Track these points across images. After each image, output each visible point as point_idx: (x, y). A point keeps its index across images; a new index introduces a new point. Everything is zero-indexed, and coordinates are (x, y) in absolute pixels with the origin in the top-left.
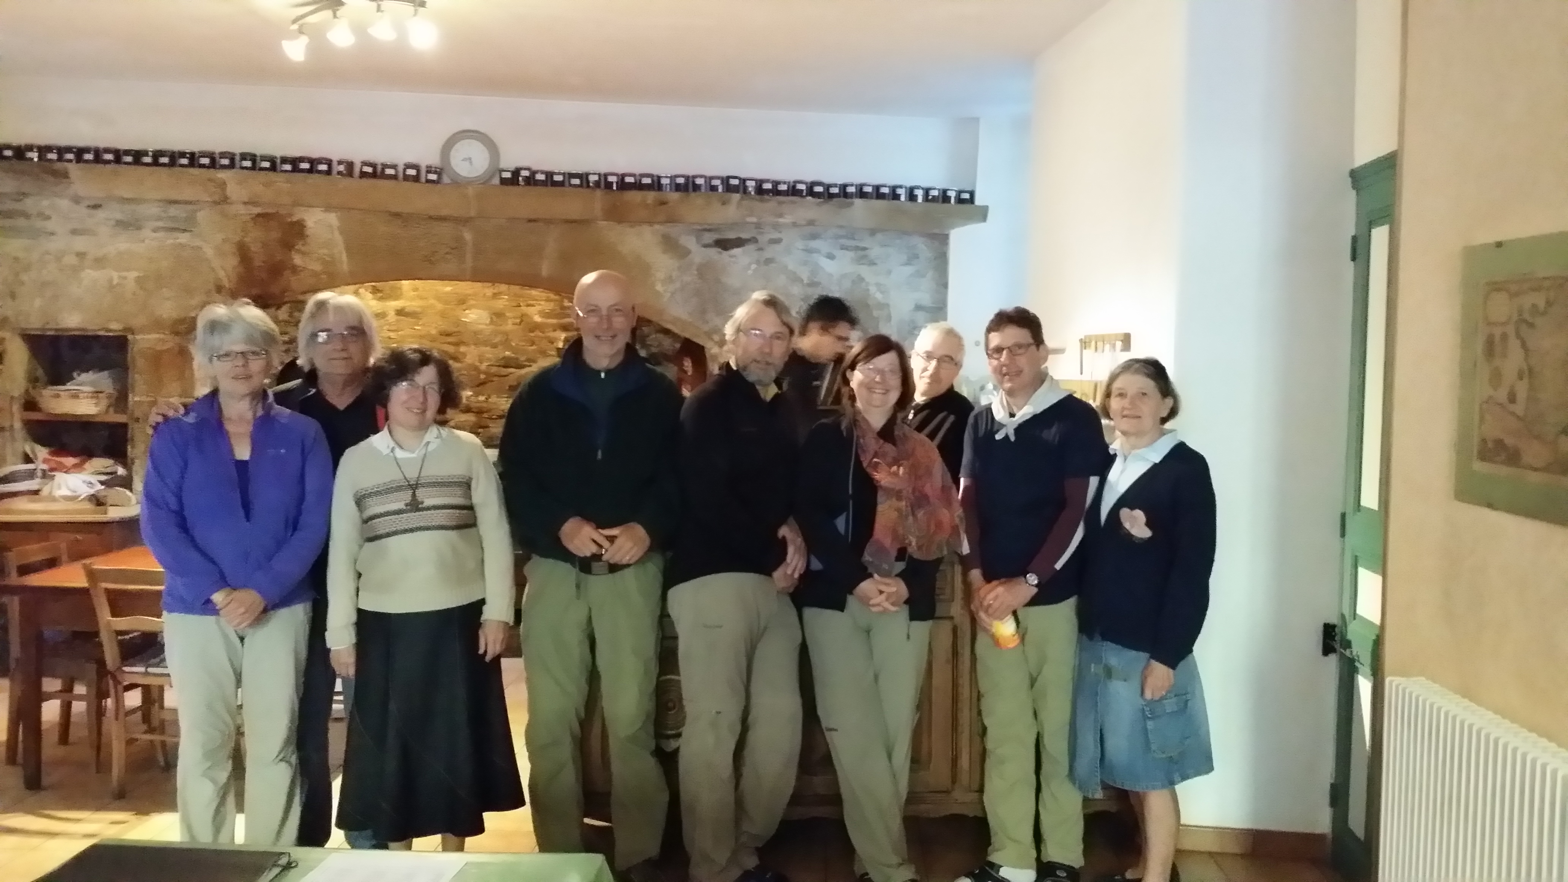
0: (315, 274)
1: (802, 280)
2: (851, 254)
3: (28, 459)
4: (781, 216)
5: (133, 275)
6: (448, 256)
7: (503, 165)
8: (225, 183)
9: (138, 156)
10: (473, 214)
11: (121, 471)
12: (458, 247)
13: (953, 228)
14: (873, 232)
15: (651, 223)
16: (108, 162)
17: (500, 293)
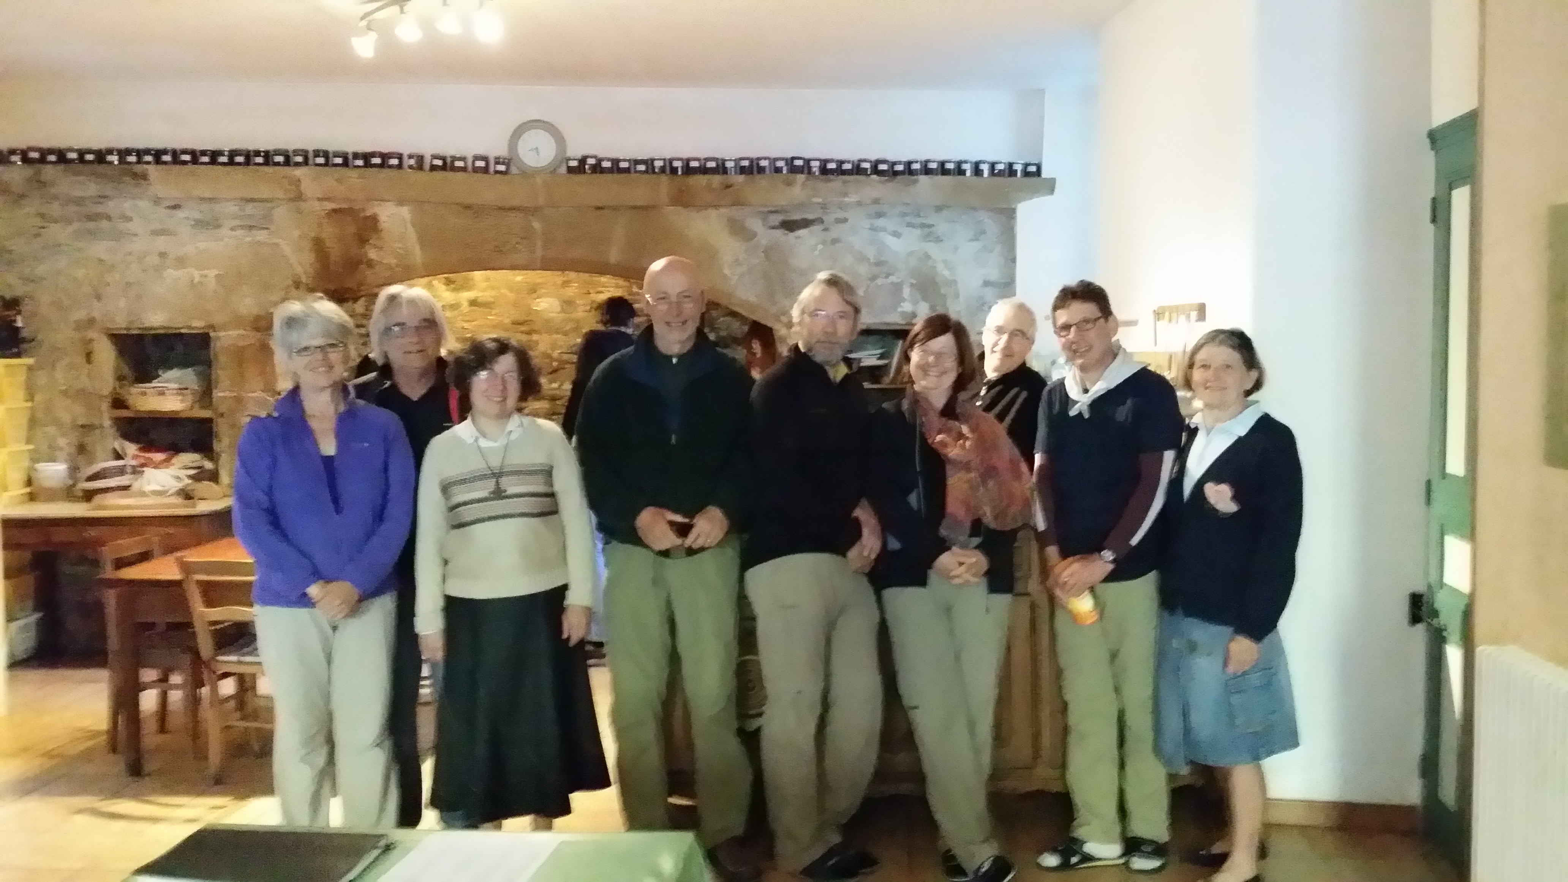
0: (389, 267)
1: (869, 259)
2: (918, 232)
3: (118, 456)
4: (846, 195)
5: (213, 273)
6: (519, 247)
7: (570, 153)
8: (299, 181)
9: (214, 155)
10: (541, 201)
11: (208, 465)
12: (527, 235)
13: (1020, 202)
14: (939, 209)
15: (716, 207)
16: (185, 163)
17: (569, 282)
